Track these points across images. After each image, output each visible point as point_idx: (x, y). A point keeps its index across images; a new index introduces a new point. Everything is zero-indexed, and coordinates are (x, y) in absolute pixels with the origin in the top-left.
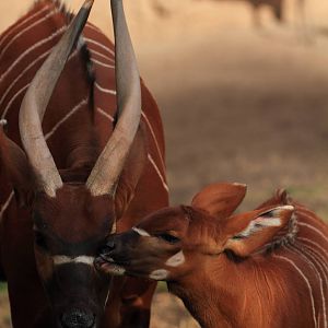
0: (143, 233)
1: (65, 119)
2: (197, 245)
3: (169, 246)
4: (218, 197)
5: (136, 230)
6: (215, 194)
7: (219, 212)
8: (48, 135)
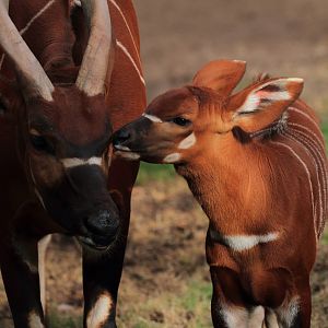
0: (155, 119)
1: (39, 14)
2: (207, 126)
3: (181, 130)
4: (220, 74)
5: (147, 116)
6: (216, 71)
7: (220, 89)
8: (22, 31)
